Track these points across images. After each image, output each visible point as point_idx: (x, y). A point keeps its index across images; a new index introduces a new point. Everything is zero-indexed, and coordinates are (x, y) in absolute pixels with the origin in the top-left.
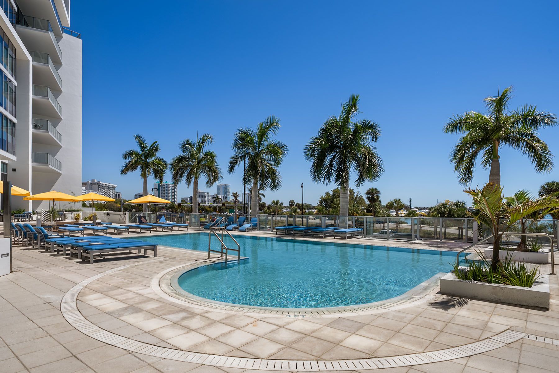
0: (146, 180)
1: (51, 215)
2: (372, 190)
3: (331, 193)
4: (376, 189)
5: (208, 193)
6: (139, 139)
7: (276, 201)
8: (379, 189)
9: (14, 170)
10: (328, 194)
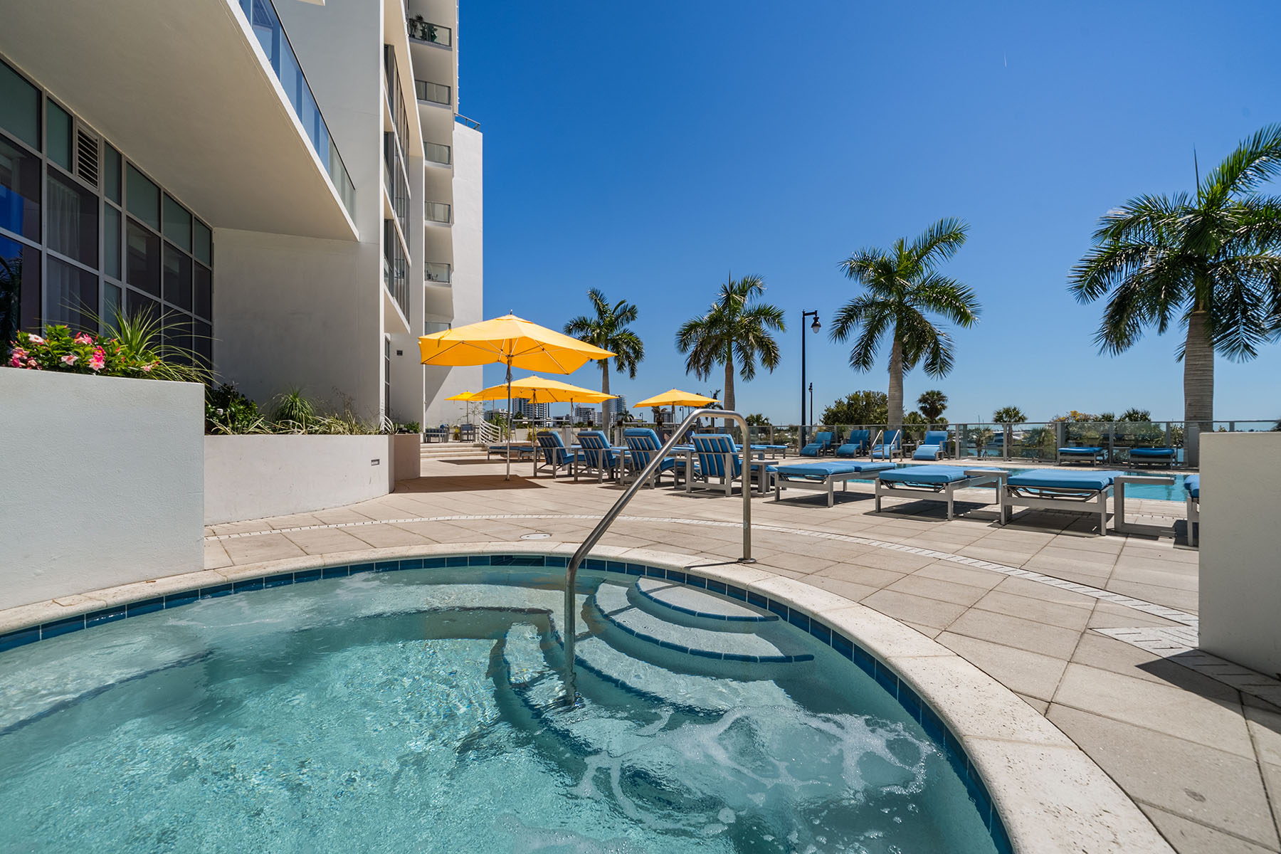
0: (607, 371)
1: (498, 429)
2: (931, 394)
3: (846, 401)
4: (939, 393)
5: (593, 409)
6: (596, 296)
7: (757, 416)
8: (944, 393)
9: (400, 353)
10: (839, 403)
